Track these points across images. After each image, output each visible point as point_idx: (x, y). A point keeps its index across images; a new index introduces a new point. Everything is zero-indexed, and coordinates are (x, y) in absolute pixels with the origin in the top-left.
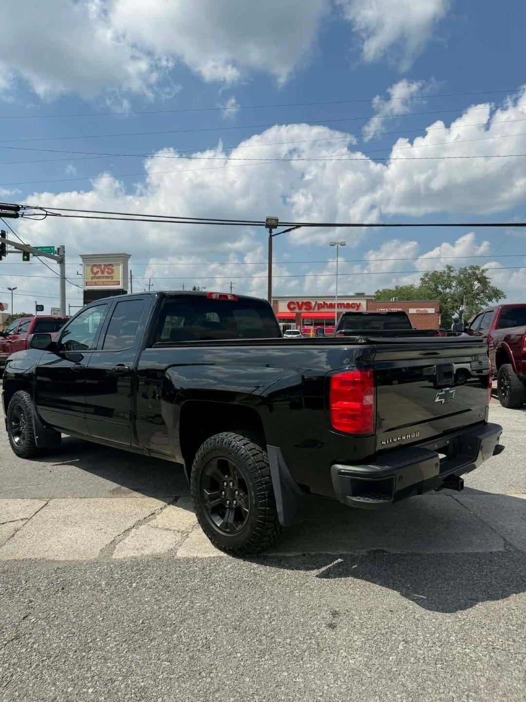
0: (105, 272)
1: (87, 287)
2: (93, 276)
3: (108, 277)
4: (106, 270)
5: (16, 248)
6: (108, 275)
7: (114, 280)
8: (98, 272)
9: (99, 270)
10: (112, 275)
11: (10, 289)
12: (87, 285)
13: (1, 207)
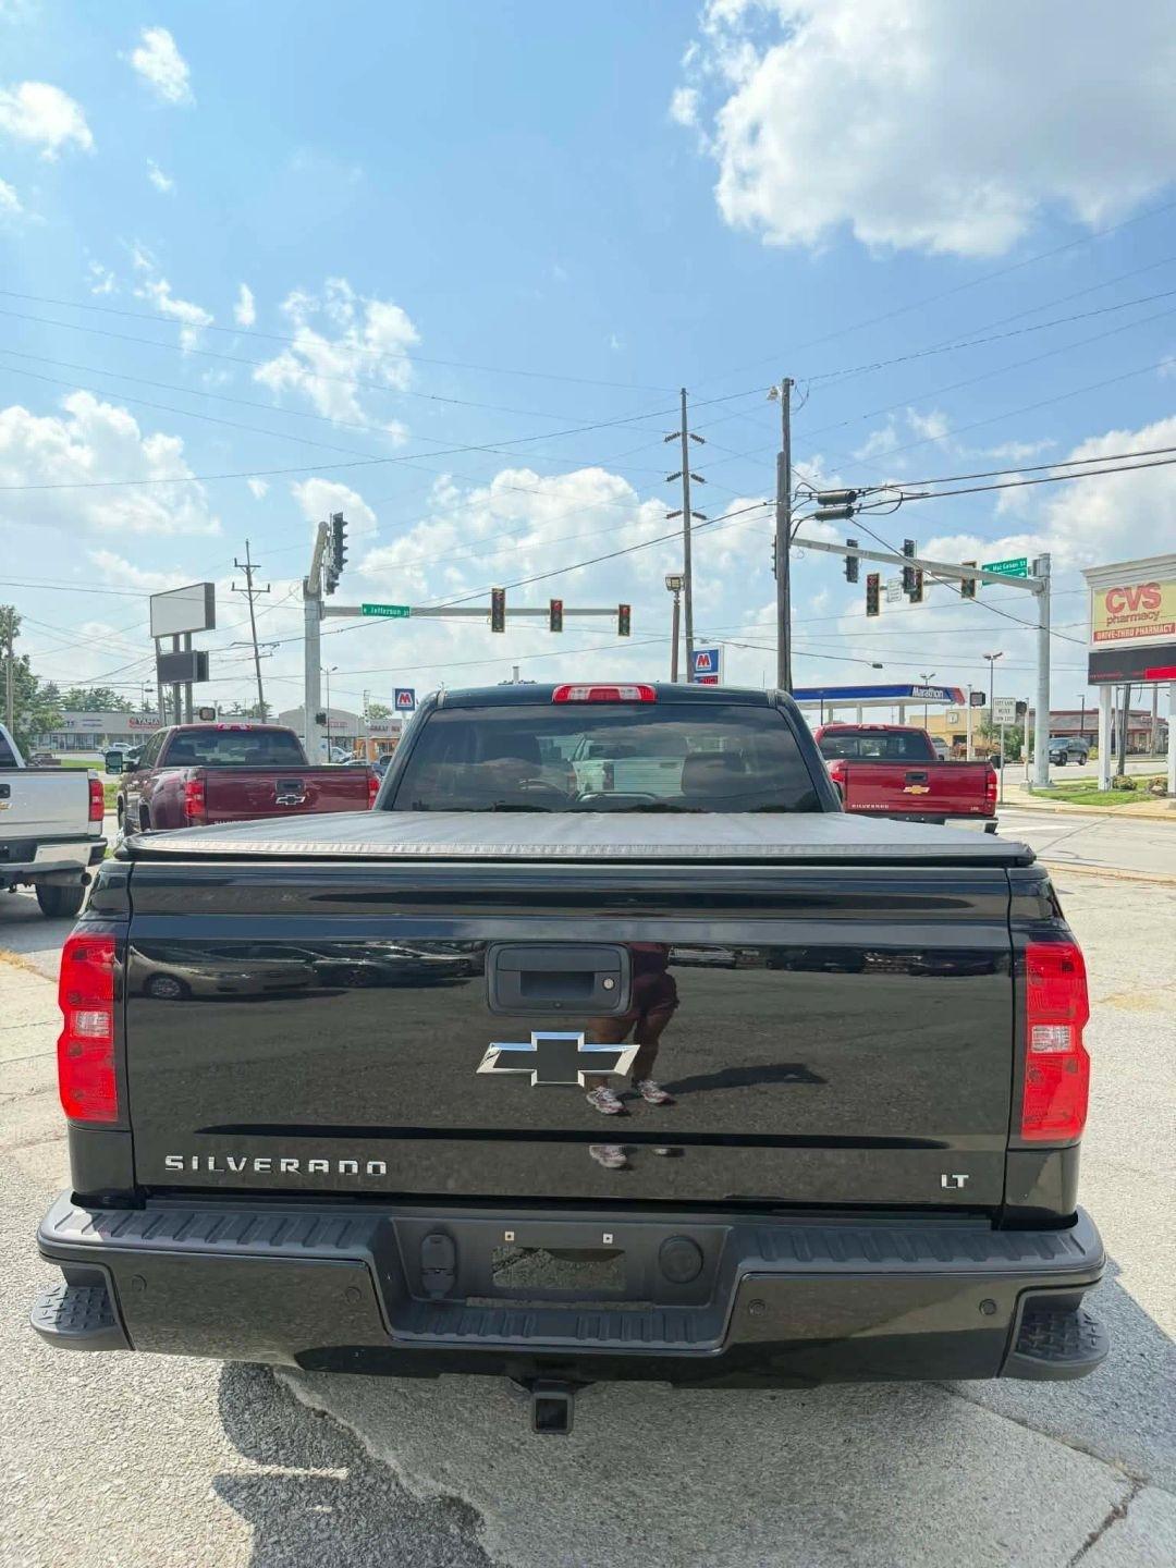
0: (1141, 604)
1: (1097, 643)
2: (1111, 615)
3: (1146, 616)
4: (1143, 599)
5: (933, 574)
6: (1147, 611)
7: (1160, 621)
8: (1122, 606)
9: (1125, 600)
10: (1156, 610)
11: (989, 658)
12: (1096, 639)
13: (824, 501)
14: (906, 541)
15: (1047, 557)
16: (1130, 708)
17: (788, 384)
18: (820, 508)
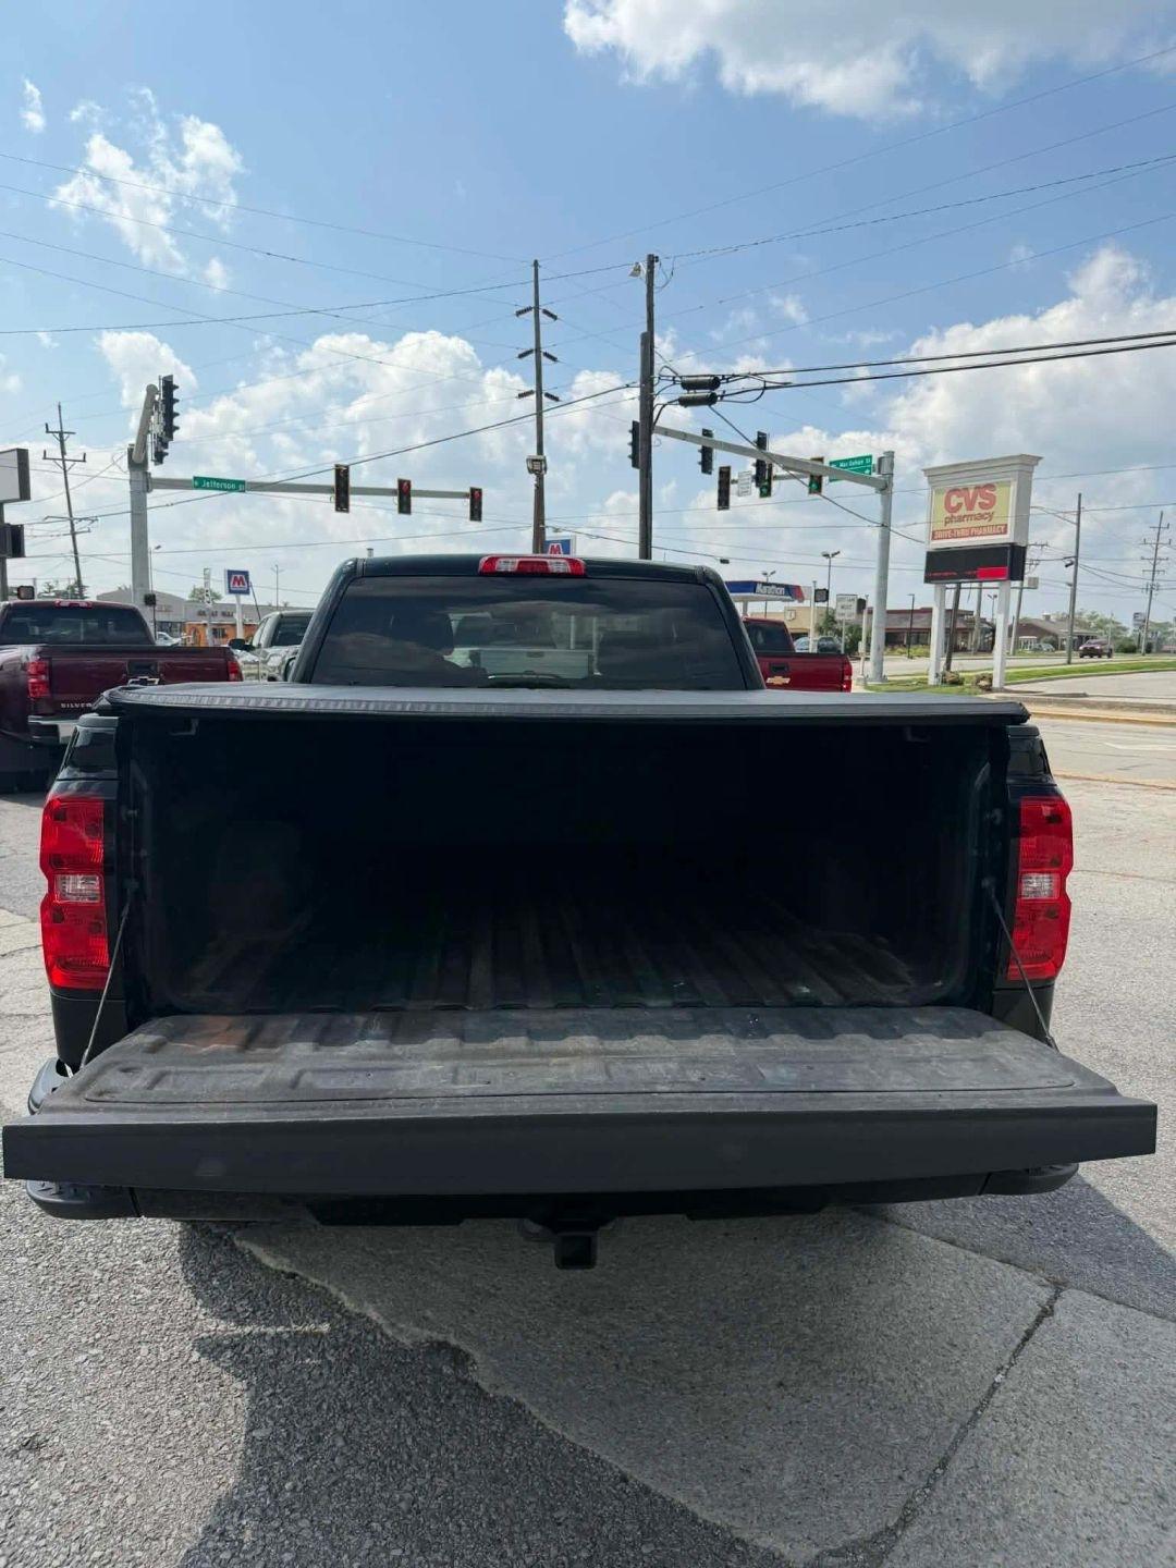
0: (977, 506)
1: (935, 542)
2: (949, 515)
3: (981, 517)
4: (979, 500)
5: (785, 468)
6: (983, 512)
7: (995, 521)
8: (960, 505)
9: (962, 500)
10: (991, 511)
11: (827, 556)
12: (933, 538)
13: (687, 386)
14: (759, 433)
15: (891, 455)
16: (960, 608)
17: (652, 260)
18: (684, 393)
